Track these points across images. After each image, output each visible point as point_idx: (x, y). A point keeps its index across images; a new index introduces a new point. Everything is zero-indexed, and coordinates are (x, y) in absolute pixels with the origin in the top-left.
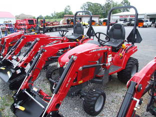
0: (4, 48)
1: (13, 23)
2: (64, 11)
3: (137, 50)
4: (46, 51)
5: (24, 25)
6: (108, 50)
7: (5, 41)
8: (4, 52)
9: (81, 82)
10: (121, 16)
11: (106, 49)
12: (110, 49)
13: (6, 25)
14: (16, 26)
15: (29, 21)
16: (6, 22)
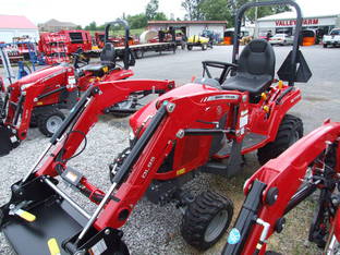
0: (21, 111)
1: (33, 41)
2: (144, 12)
3: (300, 98)
4: (100, 92)
5: (61, 44)
6: (240, 99)
7: (24, 93)
8: (19, 123)
9: (182, 171)
10: (279, 22)
11: (236, 97)
12: (244, 97)
13: (19, 45)
14: (41, 49)
15: (71, 34)
16: (19, 39)
